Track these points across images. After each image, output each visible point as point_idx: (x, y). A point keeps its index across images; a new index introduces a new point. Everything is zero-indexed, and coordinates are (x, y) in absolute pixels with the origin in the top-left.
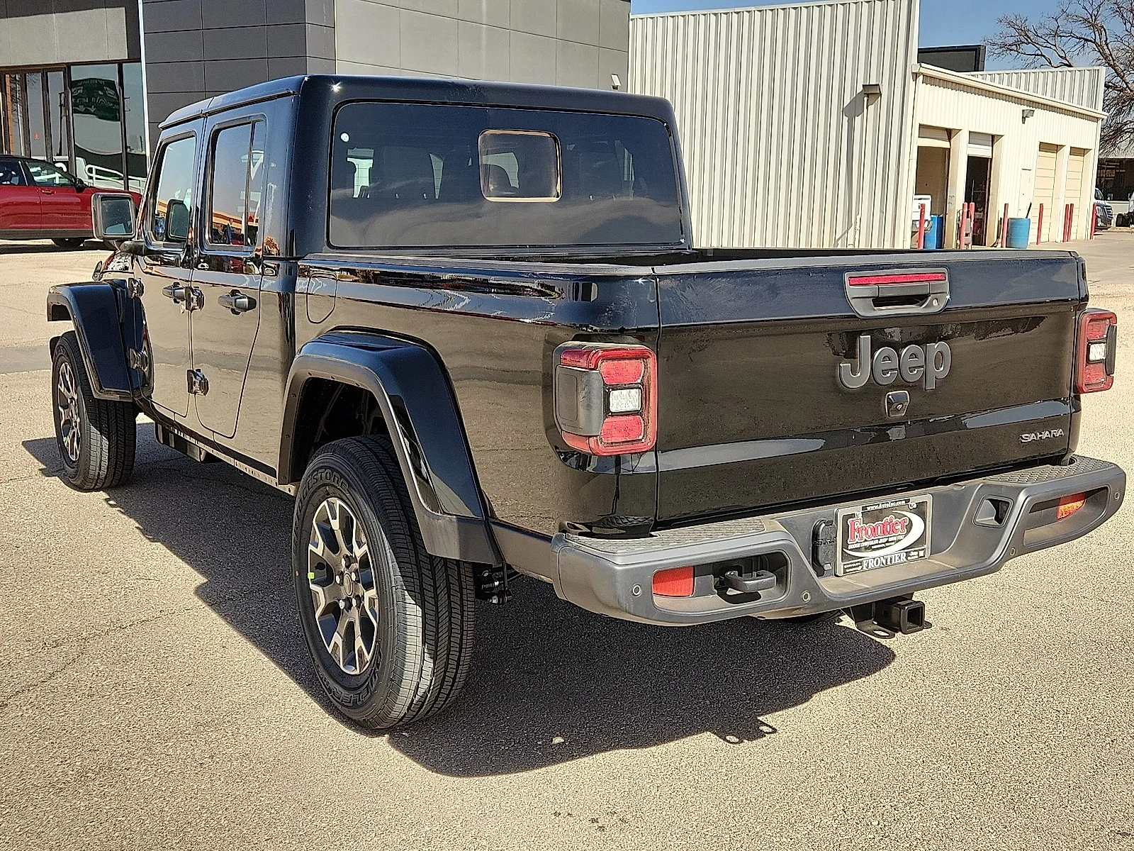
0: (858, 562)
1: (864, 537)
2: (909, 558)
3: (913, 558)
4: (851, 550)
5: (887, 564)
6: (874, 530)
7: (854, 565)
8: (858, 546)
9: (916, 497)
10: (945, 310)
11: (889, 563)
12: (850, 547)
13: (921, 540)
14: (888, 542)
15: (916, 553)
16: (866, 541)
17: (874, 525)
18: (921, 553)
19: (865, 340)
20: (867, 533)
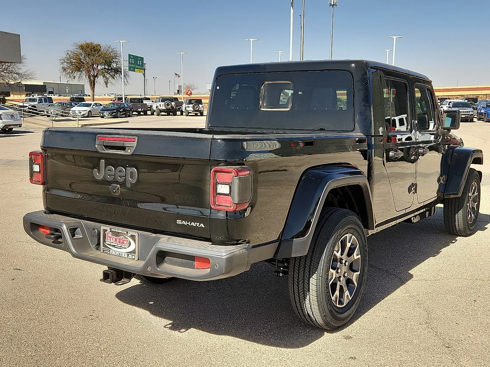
0: (108, 250)
1: (112, 241)
2: (128, 257)
3: (130, 257)
4: (107, 244)
5: (120, 256)
6: (116, 240)
7: (106, 250)
8: (110, 243)
9: (132, 232)
10: (132, 155)
11: (120, 255)
12: (106, 243)
13: (133, 252)
14: (121, 247)
15: (131, 256)
16: (112, 243)
17: (116, 237)
18: (133, 257)
19: (103, 161)
20: (113, 240)
